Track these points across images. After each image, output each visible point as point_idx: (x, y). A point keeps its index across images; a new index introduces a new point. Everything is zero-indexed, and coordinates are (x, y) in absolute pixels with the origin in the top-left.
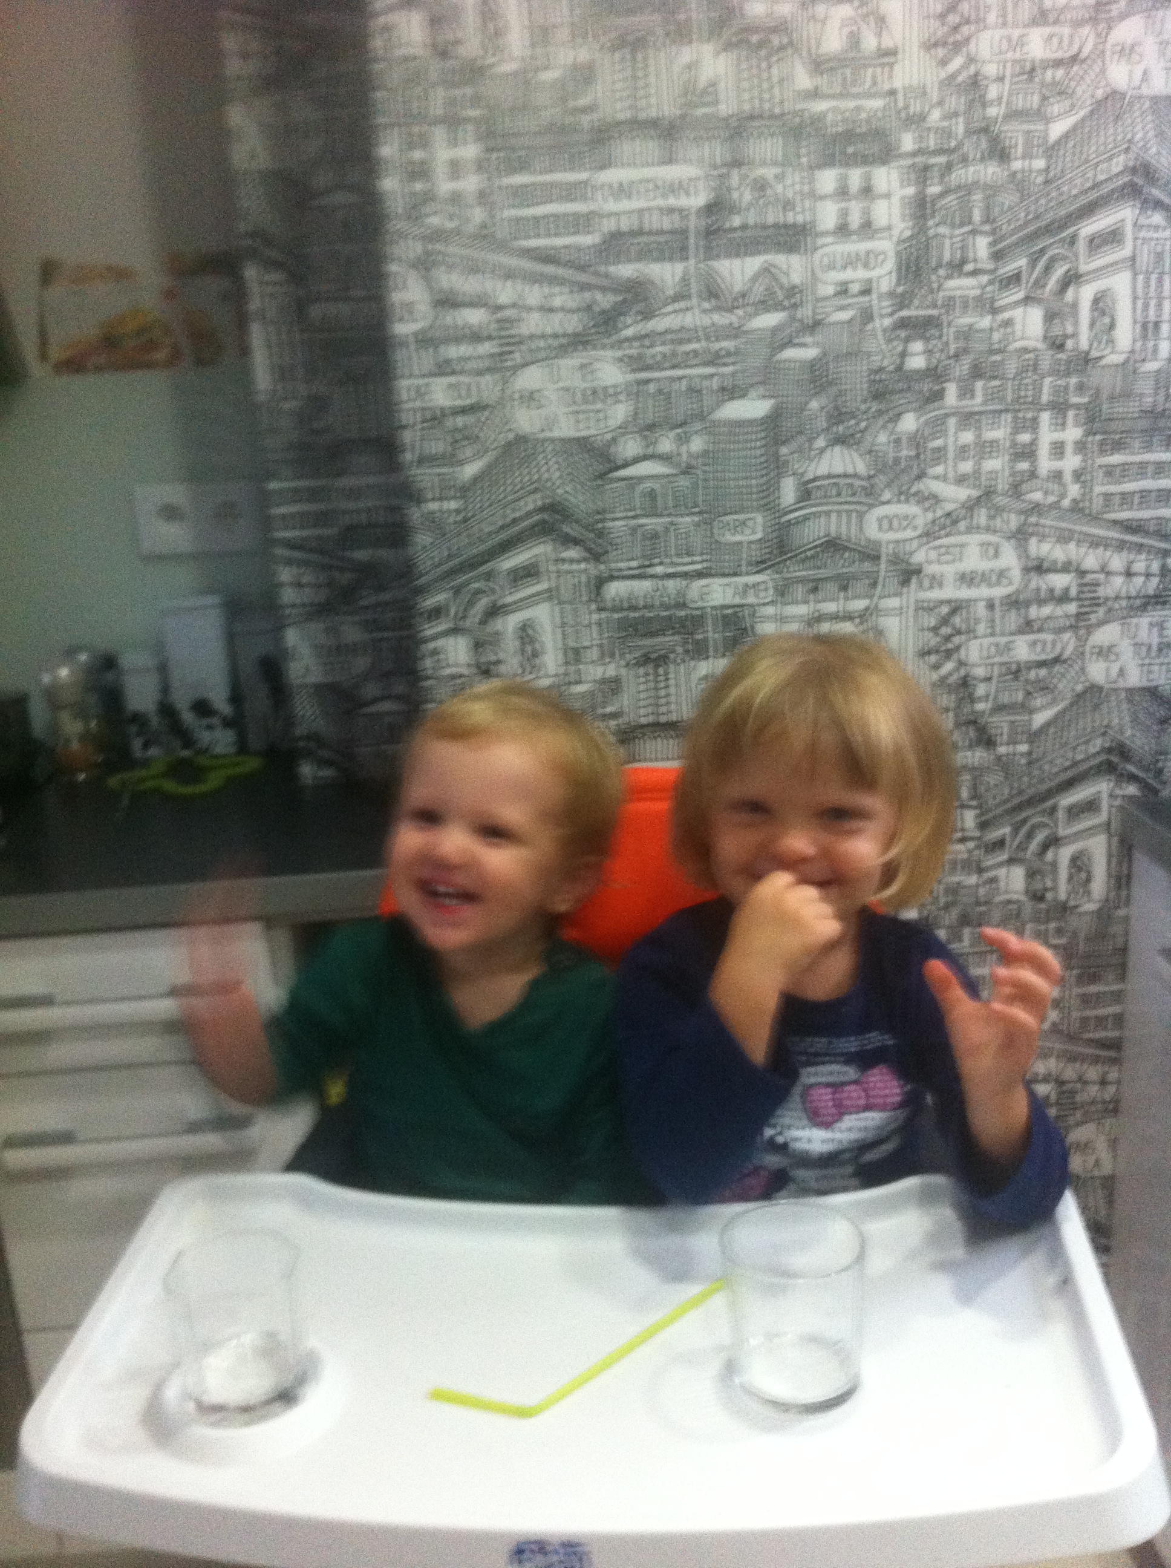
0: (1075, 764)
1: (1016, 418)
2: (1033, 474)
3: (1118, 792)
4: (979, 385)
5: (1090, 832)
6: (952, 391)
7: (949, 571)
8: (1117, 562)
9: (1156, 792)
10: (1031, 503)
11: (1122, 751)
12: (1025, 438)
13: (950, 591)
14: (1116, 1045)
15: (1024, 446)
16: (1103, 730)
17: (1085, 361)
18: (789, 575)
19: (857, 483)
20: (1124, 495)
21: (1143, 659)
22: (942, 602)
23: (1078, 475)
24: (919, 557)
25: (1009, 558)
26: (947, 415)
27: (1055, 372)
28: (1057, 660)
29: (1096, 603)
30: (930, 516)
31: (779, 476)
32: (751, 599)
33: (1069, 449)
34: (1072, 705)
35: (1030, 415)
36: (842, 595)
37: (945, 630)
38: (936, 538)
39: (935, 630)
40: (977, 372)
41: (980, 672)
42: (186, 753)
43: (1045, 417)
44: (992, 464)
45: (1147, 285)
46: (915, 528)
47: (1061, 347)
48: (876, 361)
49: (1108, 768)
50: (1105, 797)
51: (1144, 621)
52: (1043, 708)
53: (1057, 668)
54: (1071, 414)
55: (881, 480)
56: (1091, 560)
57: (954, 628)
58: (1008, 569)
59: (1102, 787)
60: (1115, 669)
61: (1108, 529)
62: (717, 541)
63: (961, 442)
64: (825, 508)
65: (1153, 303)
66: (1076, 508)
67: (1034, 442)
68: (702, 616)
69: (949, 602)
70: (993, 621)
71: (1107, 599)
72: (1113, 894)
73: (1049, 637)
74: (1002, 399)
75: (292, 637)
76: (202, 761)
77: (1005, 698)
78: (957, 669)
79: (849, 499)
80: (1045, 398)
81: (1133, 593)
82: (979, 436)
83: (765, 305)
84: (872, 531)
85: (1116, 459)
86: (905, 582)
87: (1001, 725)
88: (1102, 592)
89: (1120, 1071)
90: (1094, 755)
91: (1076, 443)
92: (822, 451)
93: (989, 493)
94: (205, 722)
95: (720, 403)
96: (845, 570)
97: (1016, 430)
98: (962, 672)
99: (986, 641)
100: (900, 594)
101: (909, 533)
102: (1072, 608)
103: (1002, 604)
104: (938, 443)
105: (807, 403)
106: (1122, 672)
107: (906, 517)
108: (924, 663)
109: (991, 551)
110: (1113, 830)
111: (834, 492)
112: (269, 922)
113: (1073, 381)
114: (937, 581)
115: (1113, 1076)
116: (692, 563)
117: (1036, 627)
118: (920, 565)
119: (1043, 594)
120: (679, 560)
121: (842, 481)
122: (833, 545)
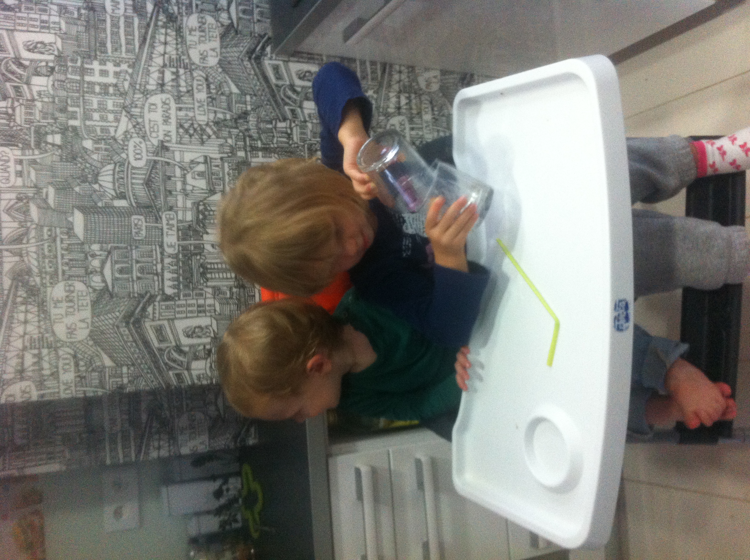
0: (256, 74)
1: (87, 92)
2: (115, 85)
3: (269, 56)
4: (70, 109)
5: (288, 70)
6: (72, 123)
7: (163, 128)
8: (160, 49)
9: (269, 38)
10: (129, 87)
11: (250, 53)
12: (97, 89)
13: (172, 127)
14: (384, 66)
15: (101, 89)
16: (240, 60)
17: (60, 57)
18: (163, 204)
19: (117, 169)
20: (127, 43)
21: (206, 40)
22: (177, 132)
23: (117, 65)
24: (155, 142)
25: (157, 99)
26: (85, 125)
27: (65, 72)
28: (207, 80)
29: (179, 60)
30: (135, 135)
31: (114, 207)
32: (174, 222)
33: (103, 68)
34: (228, 74)
35: (86, 85)
36: (172, 179)
37: (191, 132)
38: (146, 133)
39: (191, 136)
40: (63, 110)
41: (212, 116)
42: (240, 501)
43: (87, 78)
44: (110, 105)
45: (22, 25)
46: (140, 143)
47: (53, 69)
48: (55, 158)
49: (258, 59)
50: (270, 62)
51: (189, 38)
52: (229, 87)
53: (211, 80)
54: (86, 66)
55: (116, 158)
56: (159, 61)
57: (190, 127)
58: (162, 99)
59: (267, 63)
60: (211, 53)
61: (143, 52)
62: (146, 238)
63: (98, 119)
64: (130, 186)
65: (32, 23)
66: (132, 66)
67: (99, 84)
68: (182, 247)
69: (177, 128)
70: (187, 108)
71: (177, 54)
72: (317, 62)
73: (195, 83)
74: (78, 98)
75: (185, 451)
76: (244, 493)
77: (224, 105)
78: (210, 127)
79: (125, 174)
80: (78, 78)
81: (175, 42)
82: (95, 110)
83: (26, 212)
84: (141, 164)
85: (109, 45)
86: (167, 149)
87: (237, 108)
88: (174, 57)
89: (395, 64)
90: (252, 65)
91: (100, 64)
92: (100, 186)
93: (124, 107)
94: (225, 492)
95: (75, 236)
96: (161, 177)
97: (93, 92)
98: (211, 124)
99: (197, 112)
100: (173, 152)
101: (143, 145)
102: (182, 71)
103: (179, 103)
104: (98, 129)
105: (76, 193)
106: (213, 50)
107: (135, 147)
108: (207, 141)
109: (152, 107)
110: (286, 59)
111: (121, 180)
112: (329, 455)
113: (69, 64)
114: (167, 134)
115: (397, 68)
116: (156, 250)
117: (190, 88)
118: (159, 141)
119: (174, 84)
120: (154, 257)
121: (116, 176)
122: (148, 183)
